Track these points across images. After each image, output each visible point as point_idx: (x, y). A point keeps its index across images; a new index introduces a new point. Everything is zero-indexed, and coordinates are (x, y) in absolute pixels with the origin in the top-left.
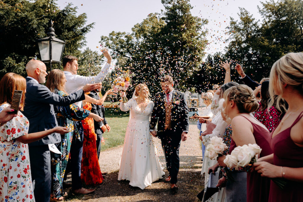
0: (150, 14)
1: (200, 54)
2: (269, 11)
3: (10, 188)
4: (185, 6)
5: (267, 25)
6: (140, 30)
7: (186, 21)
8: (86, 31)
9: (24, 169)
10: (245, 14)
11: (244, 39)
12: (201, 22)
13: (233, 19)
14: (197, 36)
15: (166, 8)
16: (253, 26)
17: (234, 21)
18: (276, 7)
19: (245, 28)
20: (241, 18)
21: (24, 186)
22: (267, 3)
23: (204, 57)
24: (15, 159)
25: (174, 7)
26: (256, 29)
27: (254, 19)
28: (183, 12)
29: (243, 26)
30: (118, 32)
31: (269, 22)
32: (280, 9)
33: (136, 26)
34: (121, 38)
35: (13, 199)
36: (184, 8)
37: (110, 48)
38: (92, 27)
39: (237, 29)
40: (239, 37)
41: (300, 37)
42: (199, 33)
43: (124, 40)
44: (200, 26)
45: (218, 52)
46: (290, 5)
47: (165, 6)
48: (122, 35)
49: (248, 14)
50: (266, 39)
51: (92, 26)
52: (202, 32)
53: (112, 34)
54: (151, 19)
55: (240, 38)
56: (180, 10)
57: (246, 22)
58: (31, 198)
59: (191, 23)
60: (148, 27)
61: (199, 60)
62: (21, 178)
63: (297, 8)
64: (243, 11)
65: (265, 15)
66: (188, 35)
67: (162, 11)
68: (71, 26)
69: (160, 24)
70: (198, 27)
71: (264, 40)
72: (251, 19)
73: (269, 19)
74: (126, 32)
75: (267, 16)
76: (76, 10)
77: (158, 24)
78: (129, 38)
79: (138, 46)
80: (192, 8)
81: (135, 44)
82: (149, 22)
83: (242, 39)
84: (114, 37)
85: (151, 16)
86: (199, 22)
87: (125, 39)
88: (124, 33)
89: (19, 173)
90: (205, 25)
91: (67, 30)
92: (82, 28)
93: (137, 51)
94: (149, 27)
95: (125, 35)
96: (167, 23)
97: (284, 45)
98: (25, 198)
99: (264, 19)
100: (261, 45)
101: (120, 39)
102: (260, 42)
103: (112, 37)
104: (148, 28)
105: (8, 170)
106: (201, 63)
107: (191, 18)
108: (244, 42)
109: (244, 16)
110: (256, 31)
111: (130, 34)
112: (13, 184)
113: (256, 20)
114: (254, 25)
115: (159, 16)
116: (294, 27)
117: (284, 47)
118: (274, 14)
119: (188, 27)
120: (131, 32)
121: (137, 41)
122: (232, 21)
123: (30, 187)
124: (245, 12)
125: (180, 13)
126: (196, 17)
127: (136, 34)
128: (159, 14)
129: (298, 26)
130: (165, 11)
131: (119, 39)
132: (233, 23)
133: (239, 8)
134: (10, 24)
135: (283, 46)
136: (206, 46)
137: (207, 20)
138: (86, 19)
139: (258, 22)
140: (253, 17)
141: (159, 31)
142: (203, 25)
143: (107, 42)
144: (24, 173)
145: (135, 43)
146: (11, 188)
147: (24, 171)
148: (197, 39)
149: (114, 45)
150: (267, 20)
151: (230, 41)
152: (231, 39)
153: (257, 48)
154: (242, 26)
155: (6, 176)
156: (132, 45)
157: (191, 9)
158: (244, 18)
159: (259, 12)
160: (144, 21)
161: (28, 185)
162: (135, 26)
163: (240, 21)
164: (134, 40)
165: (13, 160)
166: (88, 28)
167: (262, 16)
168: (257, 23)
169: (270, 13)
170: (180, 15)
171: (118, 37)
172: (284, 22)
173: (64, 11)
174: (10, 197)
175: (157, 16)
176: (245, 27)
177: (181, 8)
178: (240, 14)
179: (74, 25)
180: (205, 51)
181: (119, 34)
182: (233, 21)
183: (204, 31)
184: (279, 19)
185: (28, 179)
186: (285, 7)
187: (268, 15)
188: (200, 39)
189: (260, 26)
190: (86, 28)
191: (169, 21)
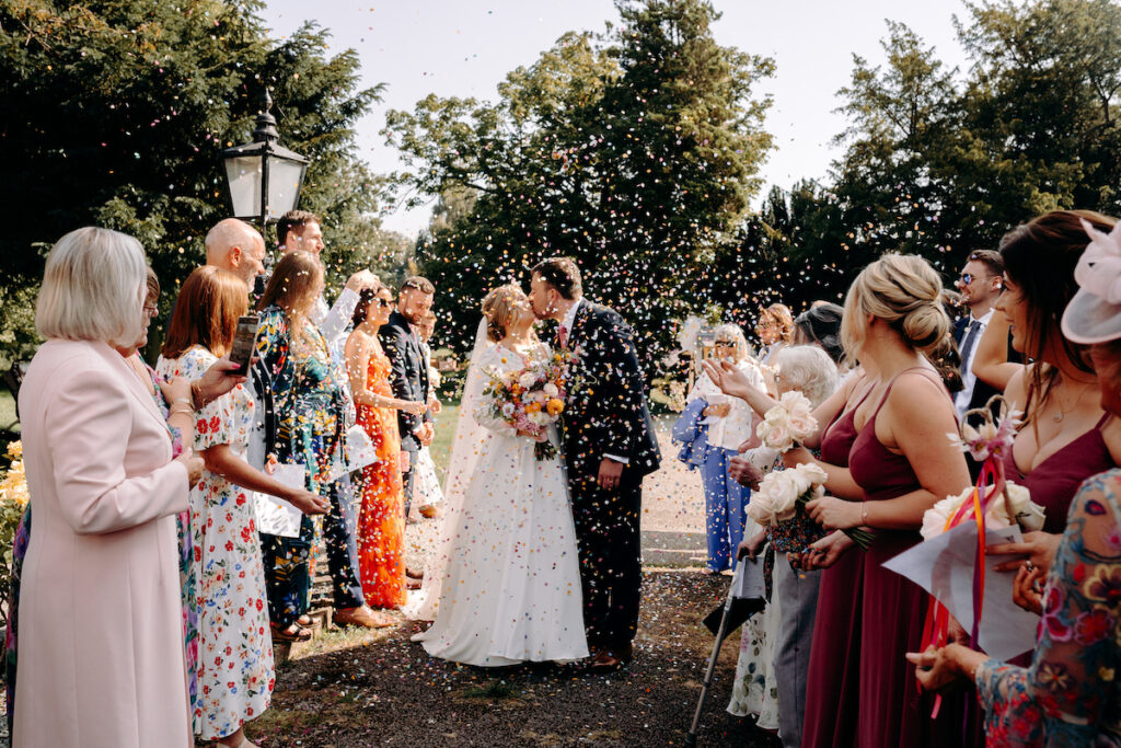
0: (566, 35)
1: (743, 183)
2: (995, 34)
3: (209, 577)
4: (691, 11)
5: (988, 86)
6: (528, 92)
7: (695, 65)
8: (356, 111)
9: (242, 530)
10: (908, 45)
11: (901, 133)
12: (750, 68)
13: (865, 61)
14: (734, 117)
15: (623, 15)
16: (936, 89)
17: (868, 67)
18: (1019, 23)
19: (906, 96)
20: (894, 60)
21: (242, 575)
22: (988, 6)
23: (755, 196)
24: (219, 500)
25: (653, 13)
26: (947, 101)
27: (937, 64)
28: (683, 30)
29: (899, 88)
30: (448, 98)
31: (993, 74)
32: (1032, 29)
33: (515, 76)
34: (460, 120)
35: (215, 607)
36: (688, 19)
37: (417, 152)
38: (377, 98)
39: (879, 100)
40: (883, 127)
41: (1101, 134)
42: (740, 107)
43: (471, 126)
44: (745, 82)
45: (808, 180)
46: (1069, 18)
47: (620, 8)
48: (463, 111)
49: (916, 44)
50: (978, 140)
51: (377, 94)
52: (754, 103)
53: (427, 103)
54: (569, 54)
55: (886, 131)
56: (675, 24)
57: (909, 71)
58: (260, 608)
59: (712, 71)
60: (558, 82)
61: (740, 205)
62: (236, 551)
63: (1092, 30)
64: (901, 33)
65: (979, 48)
66: (699, 114)
67: (609, 25)
68: (310, 94)
69: (602, 71)
70: (739, 87)
71: (972, 143)
72: (928, 63)
73: (992, 63)
74: (479, 99)
75: (987, 54)
76: (326, 40)
77: (595, 74)
78: (487, 120)
79: (518, 151)
80: (718, 16)
81: (509, 143)
82: (563, 62)
83: (893, 134)
84: (435, 116)
85: (570, 44)
86: (743, 69)
87: (473, 123)
88: (470, 103)
89: (231, 540)
90: (764, 79)
91: (296, 110)
92: (344, 100)
93: (515, 167)
94: (560, 80)
95: (475, 108)
96: (628, 68)
97: (1042, 161)
98: (246, 607)
99: (977, 65)
100: (959, 161)
101: (454, 123)
102: (957, 147)
103: (428, 114)
104: (556, 85)
105: (204, 528)
106: (746, 215)
107: (711, 55)
108: (902, 145)
109: (903, 50)
110: (945, 105)
111: (494, 105)
112: (214, 565)
113: (947, 66)
114: (940, 85)
115: (600, 43)
116: (1081, 97)
117: (1040, 170)
118: (1014, 47)
119: (701, 85)
120: (496, 99)
121: (515, 133)
122: (861, 69)
123: (256, 579)
124: (908, 38)
125: (675, 33)
126: (732, 50)
127: (514, 106)
128: (598, 35)
129: (1096, 92)
130: (621, 25)
131: (450, 122)
132: (862, 76)
133: (885, 23)
134: (119, 91)
135: (1037, 165)
136: (764, 154)
137: (770, 63)
138: (355, 72)
139: (952, 73)
140: (934, 58)
141: (598, 97)
142: (756, 78)
143: (408, 134)
144: (242, 539)
145: (507, 138)
146: (211, 578)
147: (243, 535)
148: (735, 128)
149: (434, 145)
150: (987, 68)
151: (851, 140)
152: (854, 131)
153: (946, 168)
154: (894, 89)
155: (199, 545)
156: (499, 145)
157: (715, 19)
158: (902, 60)
159: (957, 37)
160: (542, 57)
161: (253, 574)
162: (510, 78)
163: (887, 68)
164: (506, 128)
165: (215, 503)
166: (363, 100)
167: (969, 54)
168: (949, 77)
169: (997, 43)
170: (675, 41)
171: (448, 115)
172: (1045, 77)
173: (288, 46)
174: (207, 601)
175: (592, 43)
176: (906, 90)
177: (676, 17)
178: (889, 43)
179: (319, 91)
180: (759, 175)
181: (451, 104)
182: (865, 67)
183: (760, 100)
184: (1029, 67)
185: (253, 556)
186: (1050, 24)
187: (990, 48)
188: (742, 127)
189: (961, 91)
190: (358, 102)
191: (632, 62)
